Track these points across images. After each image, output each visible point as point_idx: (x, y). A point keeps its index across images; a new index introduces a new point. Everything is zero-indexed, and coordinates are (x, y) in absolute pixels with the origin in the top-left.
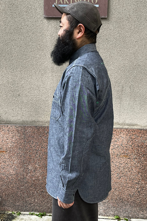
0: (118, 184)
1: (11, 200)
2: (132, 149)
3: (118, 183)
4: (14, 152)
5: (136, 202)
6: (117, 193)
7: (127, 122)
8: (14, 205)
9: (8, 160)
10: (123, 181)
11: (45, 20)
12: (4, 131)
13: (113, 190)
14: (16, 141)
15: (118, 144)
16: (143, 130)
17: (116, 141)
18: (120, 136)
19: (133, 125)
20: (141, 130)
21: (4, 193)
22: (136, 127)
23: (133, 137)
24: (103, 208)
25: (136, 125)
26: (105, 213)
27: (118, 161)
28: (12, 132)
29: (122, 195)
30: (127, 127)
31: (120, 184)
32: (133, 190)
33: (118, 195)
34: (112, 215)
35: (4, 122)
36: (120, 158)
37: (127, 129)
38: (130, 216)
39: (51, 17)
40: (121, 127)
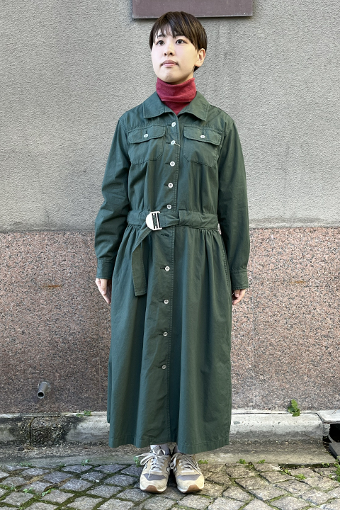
0: (288, 340)
1: (72, 388)
2: (312, 266)
3: (288, 338)
4: (77, 286)
5: (325, 375)
6: (286, 360)
7: (300, 214)
8: (79, 398)
9: (66, 303)
10: (298, 334)
11: (135, 25)
12: (56, 244)
13: (279, 353)
14: (81, 264)
15: (285, 258)
16: (332, 228)
17: (279, 253)
18: (288, 242)
19: (312, 221)
20: (328, 228)
21: (57, 375)
22: (316, 224)
23: (313, 243)
24: (259, 393)
25: (317, 220)
26: (266, 404)
27: (286, 293)
28: (73, 244)
29: (297, 363)
30: (299, 225)
31: (291, 341)
32: (318, 351)
33: (289, 363)
34: (279, 407)
35: (55, 227)
36: (288, 287)
37: (300, 228)
38: (316, 405)
39: (146, 17)
40: (287, 225)
